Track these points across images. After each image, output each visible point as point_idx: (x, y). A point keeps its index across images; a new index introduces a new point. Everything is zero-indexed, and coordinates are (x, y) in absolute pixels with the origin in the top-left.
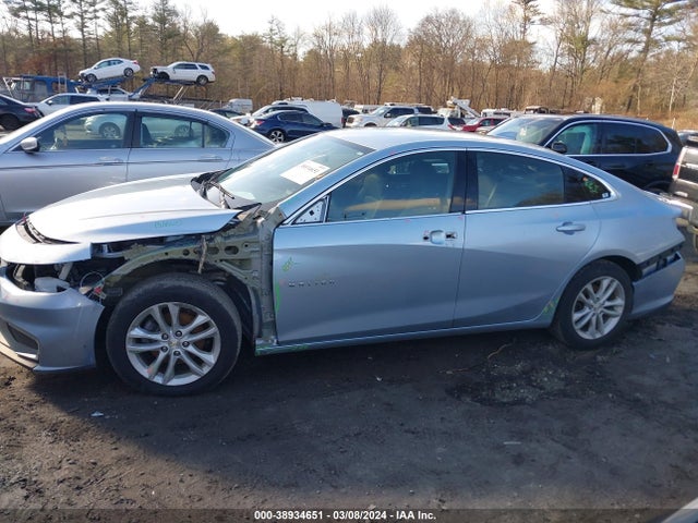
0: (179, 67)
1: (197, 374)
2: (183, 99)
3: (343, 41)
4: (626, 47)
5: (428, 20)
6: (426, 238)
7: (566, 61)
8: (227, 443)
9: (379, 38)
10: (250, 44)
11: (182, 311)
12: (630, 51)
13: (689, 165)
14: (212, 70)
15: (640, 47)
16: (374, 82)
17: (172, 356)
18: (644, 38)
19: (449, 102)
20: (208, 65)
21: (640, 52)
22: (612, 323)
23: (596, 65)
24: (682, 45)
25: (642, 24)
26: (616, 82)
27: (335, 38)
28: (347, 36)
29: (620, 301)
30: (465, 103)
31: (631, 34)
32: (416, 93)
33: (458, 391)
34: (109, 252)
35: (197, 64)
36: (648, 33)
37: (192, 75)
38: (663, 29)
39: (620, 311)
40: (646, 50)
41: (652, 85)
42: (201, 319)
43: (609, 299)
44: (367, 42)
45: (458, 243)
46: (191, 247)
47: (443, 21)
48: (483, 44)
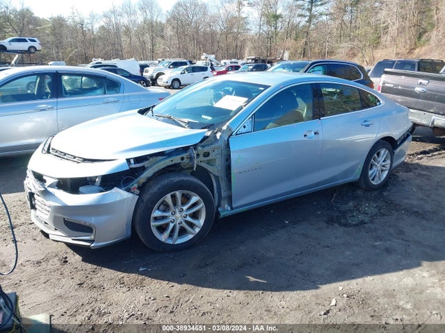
0: (12, 41)
1: (192, 234)
2: (19, 63)
3: (124, 20)
4: (299, 19)
5: (179, 5)
6: (305, 136)
7: (265, 28)
8: (235, 270)
9: (149, 17)
10: (59, 23)
11: (183, 195)
12: (300, 22)
13: (386, 85)
14: (38, 42)
15: (307, 19)
16: (149, 46)
17: (178, 225)
18: (308, 14)
19: (203, 57)
20: (35, 39)
21: (307, 22)
22: (385, 174)
23: (282, 30)
24: (328, 17)
25: (306, 5)
26: (296, 40)
27: (119, 18)
28: (126, 16)
29: (388, 162)
30: (212, 57)
31: (300, 11)
32: (177, 52)
33: (331, 221)
34: (135, 163)
35: (27, 39)
36: (310, 10)
37: (24, 46)
38: (317, 8)
39: (388, 166)
40: (309, 21)
41: (315, 42)
42: (195, 199)
43: (384, 161)
44: (140, 20)
45: (320, 137)
46: (185, 155)
47: (188, 5)
48: (215, 19)
